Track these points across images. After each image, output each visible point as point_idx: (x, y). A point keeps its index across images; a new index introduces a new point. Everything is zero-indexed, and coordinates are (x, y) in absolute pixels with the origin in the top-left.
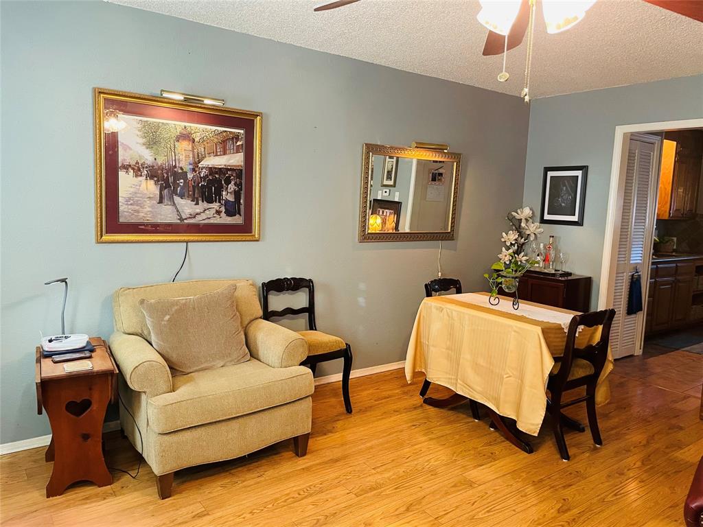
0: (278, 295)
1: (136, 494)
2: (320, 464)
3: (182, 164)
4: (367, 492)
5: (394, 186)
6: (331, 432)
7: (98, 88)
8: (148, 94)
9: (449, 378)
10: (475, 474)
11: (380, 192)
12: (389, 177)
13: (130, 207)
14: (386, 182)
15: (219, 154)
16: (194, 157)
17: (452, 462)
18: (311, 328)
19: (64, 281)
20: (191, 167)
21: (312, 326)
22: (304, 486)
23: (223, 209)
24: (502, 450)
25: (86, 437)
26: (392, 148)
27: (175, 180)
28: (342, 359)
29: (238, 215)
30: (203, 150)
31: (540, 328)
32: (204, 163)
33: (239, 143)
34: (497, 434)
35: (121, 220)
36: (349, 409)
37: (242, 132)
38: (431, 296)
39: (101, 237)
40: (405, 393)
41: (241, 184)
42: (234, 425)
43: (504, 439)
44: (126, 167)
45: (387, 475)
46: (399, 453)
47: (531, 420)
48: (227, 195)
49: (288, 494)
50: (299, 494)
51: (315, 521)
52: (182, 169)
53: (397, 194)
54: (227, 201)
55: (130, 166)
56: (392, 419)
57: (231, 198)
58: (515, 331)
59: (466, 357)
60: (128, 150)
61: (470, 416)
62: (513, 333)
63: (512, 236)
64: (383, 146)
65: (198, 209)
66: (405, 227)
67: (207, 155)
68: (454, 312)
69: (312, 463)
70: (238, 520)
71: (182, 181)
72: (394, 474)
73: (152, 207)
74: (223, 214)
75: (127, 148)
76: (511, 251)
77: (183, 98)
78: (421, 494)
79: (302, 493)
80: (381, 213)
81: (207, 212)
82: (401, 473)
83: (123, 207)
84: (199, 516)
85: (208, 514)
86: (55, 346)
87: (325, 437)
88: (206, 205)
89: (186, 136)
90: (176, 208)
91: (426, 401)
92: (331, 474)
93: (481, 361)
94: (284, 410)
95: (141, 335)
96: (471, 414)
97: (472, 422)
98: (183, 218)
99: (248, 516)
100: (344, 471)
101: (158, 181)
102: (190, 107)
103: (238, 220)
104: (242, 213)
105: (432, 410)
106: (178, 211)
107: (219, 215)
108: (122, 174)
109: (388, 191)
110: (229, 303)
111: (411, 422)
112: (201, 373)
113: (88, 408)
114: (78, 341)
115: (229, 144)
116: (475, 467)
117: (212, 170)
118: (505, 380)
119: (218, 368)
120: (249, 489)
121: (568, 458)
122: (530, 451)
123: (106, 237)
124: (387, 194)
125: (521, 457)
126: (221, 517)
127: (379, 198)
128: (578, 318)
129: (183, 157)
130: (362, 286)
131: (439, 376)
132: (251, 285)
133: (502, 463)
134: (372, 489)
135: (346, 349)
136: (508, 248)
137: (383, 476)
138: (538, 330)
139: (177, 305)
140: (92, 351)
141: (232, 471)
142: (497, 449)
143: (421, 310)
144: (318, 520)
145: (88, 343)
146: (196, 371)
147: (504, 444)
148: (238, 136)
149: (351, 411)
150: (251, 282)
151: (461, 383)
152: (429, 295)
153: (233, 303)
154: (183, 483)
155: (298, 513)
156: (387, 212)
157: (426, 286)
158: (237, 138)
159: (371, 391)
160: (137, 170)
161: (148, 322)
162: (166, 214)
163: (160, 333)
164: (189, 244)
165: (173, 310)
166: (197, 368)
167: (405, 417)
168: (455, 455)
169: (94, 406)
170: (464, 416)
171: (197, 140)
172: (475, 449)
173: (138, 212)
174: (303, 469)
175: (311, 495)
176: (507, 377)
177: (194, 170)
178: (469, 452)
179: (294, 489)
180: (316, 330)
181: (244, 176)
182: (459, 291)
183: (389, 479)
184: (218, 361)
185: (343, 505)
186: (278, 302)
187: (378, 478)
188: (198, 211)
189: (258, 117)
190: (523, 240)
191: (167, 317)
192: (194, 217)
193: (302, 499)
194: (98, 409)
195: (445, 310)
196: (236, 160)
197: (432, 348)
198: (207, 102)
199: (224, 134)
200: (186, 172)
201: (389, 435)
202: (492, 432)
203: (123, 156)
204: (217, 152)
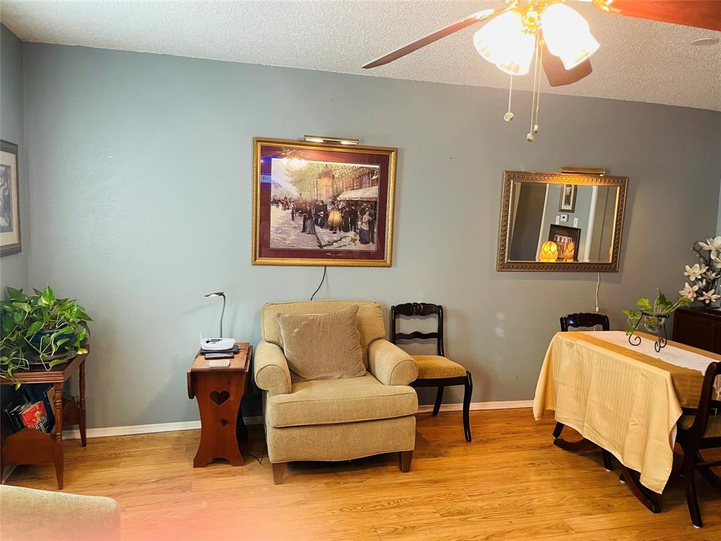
0: (408, 319)
1: (257, 477)
2: (421, 482)
3: (323, 198)
4: (454, 515)
5: (573, 211)
6: (443, 456)
7: (256, 138)
8: (297, 139)
9: (578, 420)
10: (577, 521)
11: (558, 217)
12: (568, 202)
13: (279, 235)
14: (564, 207)
15: (355, 188)
16: (333, 192)
17: (558, 505)
18: (439, 354)
19: (221, 294)
20: (331, 200)
21: (440, 352)
22: (397, 498)
23: (358, 237)
24: (623, 504)
25: (224, 422)
26: (537, 174)
27: (316, 213)
28: (463, 386)
29: (371, 243)
30: (341, 184)
31: (669, 373)
32: (341, 197)
33: (374, 177)
34: (626, 488)
35: (271, 247)
36: (468, 439)
37: (378, 167)
38: (567, 330)
39: (255, 260)
40: (538, 432)
41: (375, 214)
42: (338, 429)
43: (632, 494)
44: (277, 202)
45: (480, 504)
46: (503, 487)
47: (657, 475)
48: (363, 225)
49: (379, 502)
50: (389, 504)
51: (394, 529)
52: (322, 202)
53: (576, 220)
54: (362, 230)
55: (280, 201)
56: (511, 454)
57: (365, 227)
58: (643, 375)
59: (594, 398)
60: (279, 187)
61: (601, 465)
62: (640, 376)
63: (696, 271)
64: (527, 173)
65: (335, 237)
66: (585, 257)
67: (345, 190)
68: (583, 349)
69: (412, 480)
70: (329, 514)
71: (322, 213)
72: (488, 505)
73: (298, 235)
74: (358, 242)
75: (278, 186)
76: (696, 288)
77: (322, 141)
78: (507, 528)
79: (392, 503)
80: (558, 240)
81: (343, 240)
82: (496, 505)
83: (274, 236)
84: (298, 503)
85: (306, 504)
86: (211, 347)
87: (436, 459)
88: (342, 234)
89: (328, 174)
90: (317, 237)
91: (556, 443)
92: (425, 492)
93: (608, 405)
94: (386, 424)
95: (277, 344)
96: (603, 463)
97: (603, 471)
98: (323, 244)
99: (339, 512)
100: (438, 492)
101: (302, 213)
102: (330, 148)
103: (372, 247)
104: (375, 240)
105: (560, 452)
106: (318, 239)
107: (354, 242)
108: (273, 208)
109: (566, 216)
110: (351, 321)
111: (530, 460)
112: (319, 381)
113: (227, 399)
114: (227, 344)
115: (365, 179)
116: (581, 515)
117: (350, 203)
118: (630, 427)
119: (335, 379)
120: (347, 490)
121: (700, 524)
122: (657, 511)
123: (259, 260)
124: (565, 220)
125: (644, 514)
126: (315, 508)
127: (557, 223)
128: (715, 365)
129: (323, 192)
130: (500, 316)
131: (565, 416)
132: (377, 307)
133: (615, 517)
134: (460, 513)
135: (466, 377)
136: (693, 284)
137: (477, 504)
138: (666, 375)
139: (306, 320)
140: (236, 353)
141: (339, 473)
142: (616, 502)
143: (553, 344)
144: (396, 529)
145: (235, 346)
146: (317, 379)
147: (629, 499)
148: (374, 171)
149: (470, 441)
150: (378, 304)
151: (588, 426)
152: (564, 329)
153: (355, 324)
154: (296, 475)
155: (382, 519)
156: (565, 239)
157: (562, 319)
158: (372, 172)
159: (500, 425)
160: (285, 203)
161: (282, 333)
162: (308, 243)
163: (289, 343)
164: (327, 268)
165: (302, 324)
166: (317, 377)
167: (526, 454)
168: (565, 499)
169: (231, 398)
170: (595, 464)
171: (336, 176)
172: (590, 497)
173: (285, 239)
174: (401, 483)
175: (399, 507)
176: (634, 425)
177: (333, 203)
178: (583, 500)
179: (386, 498)
180: (443, 356)
181: (378, 208)
182: (606, 328)
183: (481, 508)
184: (335, 373)
185: (425, 521)
186: (407, 325)
187: (470, 505)
188: (335, 239)
189: (393, 153)
190: (714, 275)
191: (296, 330)
192: (332, 244)
193: (390, 508)
194: (234, 400)
195: (575, 347)
196: (371, 192)
197: (560, 386)
198: (344, 142)
199: (361, 170)
200: (326, 205)
201: (501, 468)
202: (621, 485)
203: (275, 193)
204: (353, 186)
